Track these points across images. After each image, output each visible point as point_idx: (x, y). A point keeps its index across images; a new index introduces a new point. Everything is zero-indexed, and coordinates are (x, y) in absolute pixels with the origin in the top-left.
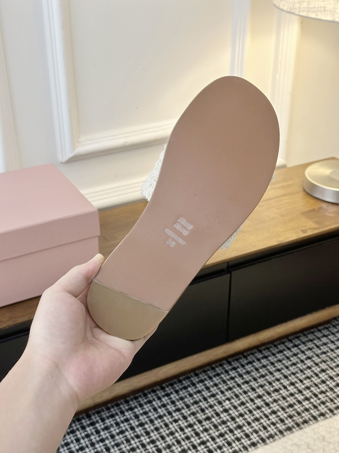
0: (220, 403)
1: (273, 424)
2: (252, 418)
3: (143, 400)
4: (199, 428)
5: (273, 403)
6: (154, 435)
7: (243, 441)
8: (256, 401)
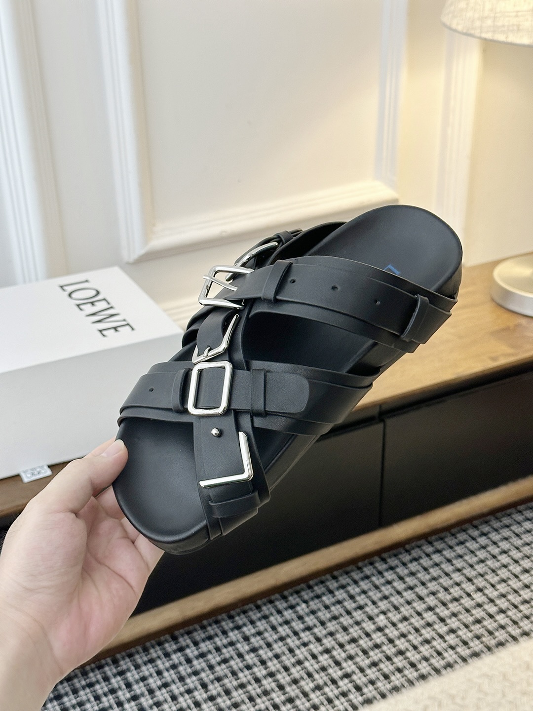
0: (371, 618)
1: (452, 648)
2: (420, 639)
3: (255, 614)
4: (339, 654)
5: (450, 618)
6: (273, 665)
7: (406, 672)
8: (425, 615)
